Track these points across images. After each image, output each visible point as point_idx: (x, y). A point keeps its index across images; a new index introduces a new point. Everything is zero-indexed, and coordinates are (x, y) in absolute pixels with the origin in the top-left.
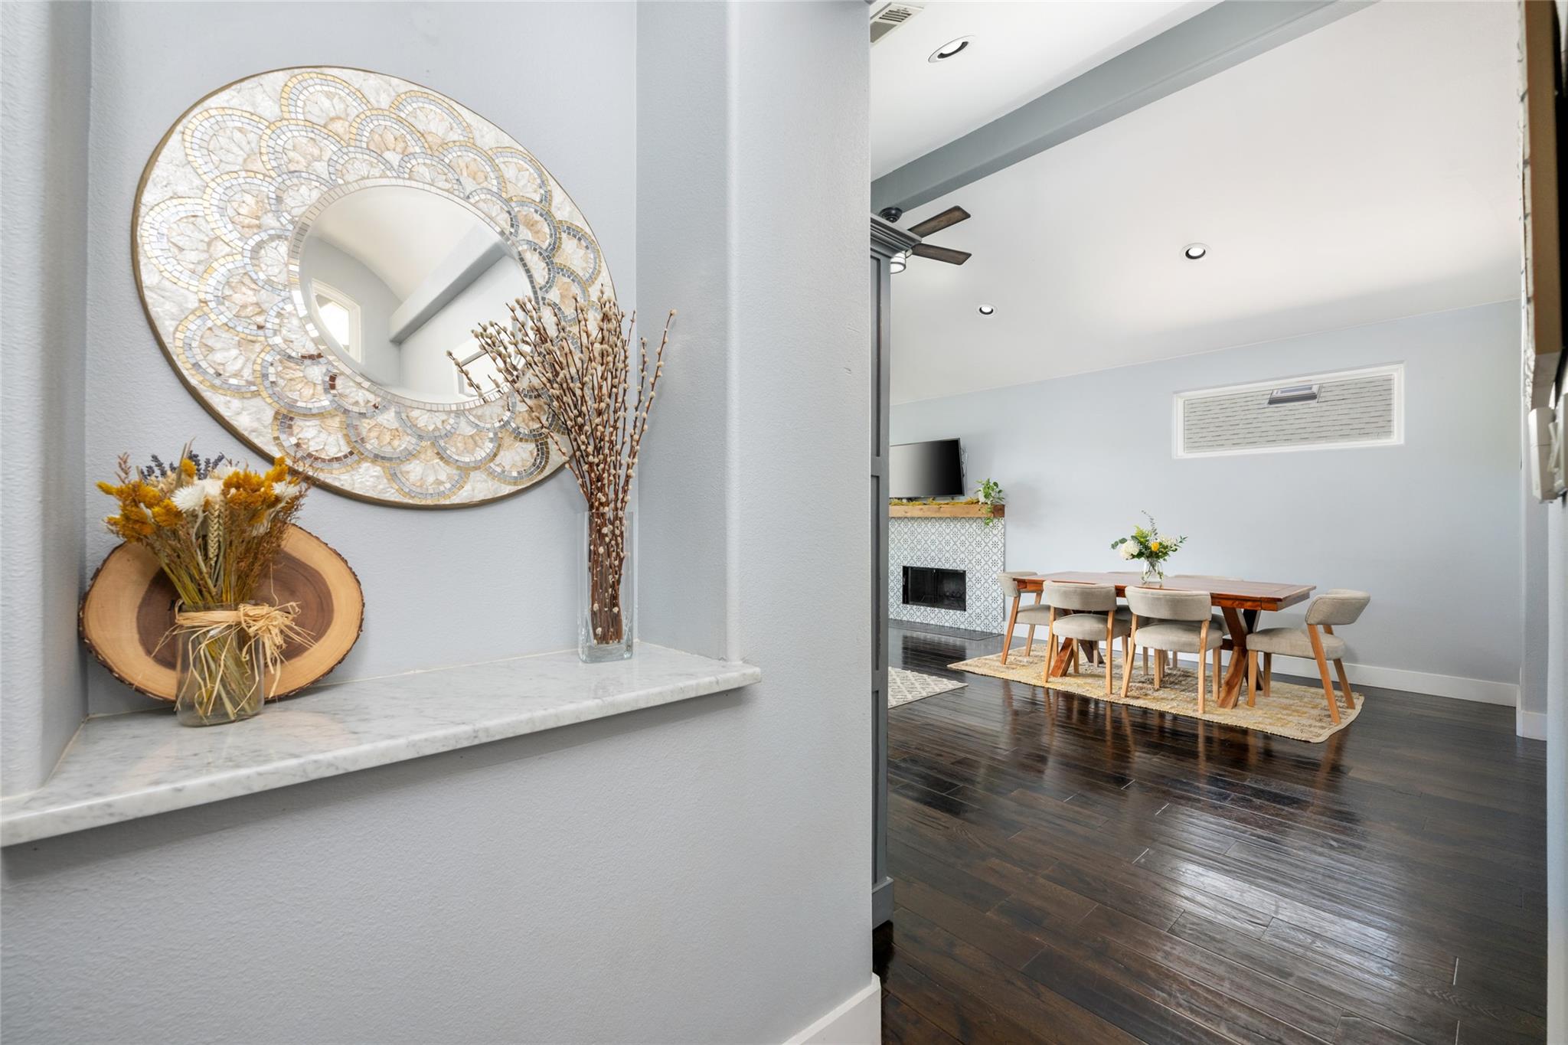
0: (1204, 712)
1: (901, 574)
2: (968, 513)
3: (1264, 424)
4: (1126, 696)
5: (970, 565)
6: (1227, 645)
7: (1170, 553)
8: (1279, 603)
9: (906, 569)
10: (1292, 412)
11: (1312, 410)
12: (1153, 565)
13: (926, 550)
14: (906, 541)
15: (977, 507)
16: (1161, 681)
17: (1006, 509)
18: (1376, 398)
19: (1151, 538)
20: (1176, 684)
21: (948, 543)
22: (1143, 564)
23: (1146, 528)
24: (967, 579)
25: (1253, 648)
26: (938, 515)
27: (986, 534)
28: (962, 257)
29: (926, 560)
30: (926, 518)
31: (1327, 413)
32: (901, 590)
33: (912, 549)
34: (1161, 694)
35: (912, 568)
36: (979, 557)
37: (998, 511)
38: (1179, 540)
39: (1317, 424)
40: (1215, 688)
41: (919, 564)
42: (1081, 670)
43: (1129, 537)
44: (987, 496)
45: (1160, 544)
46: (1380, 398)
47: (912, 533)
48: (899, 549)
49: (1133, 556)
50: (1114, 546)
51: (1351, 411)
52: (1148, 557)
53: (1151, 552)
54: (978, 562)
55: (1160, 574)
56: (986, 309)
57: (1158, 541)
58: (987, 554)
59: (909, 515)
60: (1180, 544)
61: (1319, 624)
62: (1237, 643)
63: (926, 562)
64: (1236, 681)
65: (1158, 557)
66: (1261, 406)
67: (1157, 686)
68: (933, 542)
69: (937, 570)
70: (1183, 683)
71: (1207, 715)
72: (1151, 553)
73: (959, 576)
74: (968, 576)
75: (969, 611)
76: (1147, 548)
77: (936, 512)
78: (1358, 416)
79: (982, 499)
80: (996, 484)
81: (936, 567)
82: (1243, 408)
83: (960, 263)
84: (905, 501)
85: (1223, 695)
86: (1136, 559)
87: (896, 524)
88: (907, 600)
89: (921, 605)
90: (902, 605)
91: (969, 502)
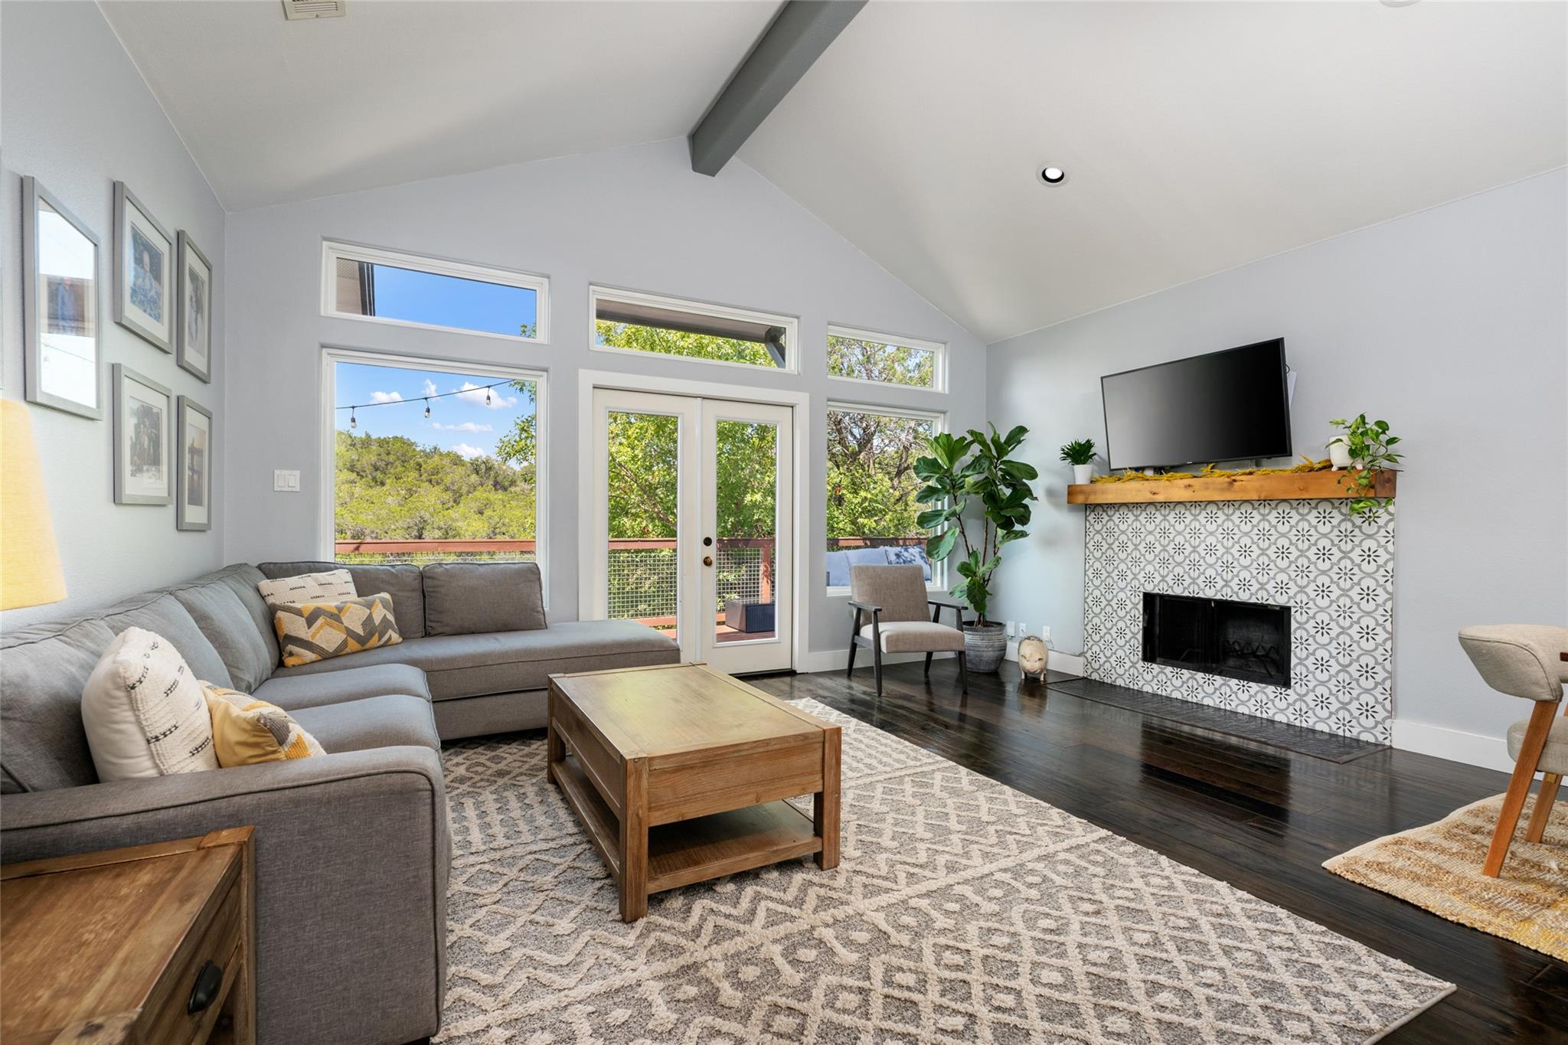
1: (1140, 607)
2: (1300, 490)
5: (1301, 597)
9: (1149, 599)
13: (1194, 565)
14: (1150, 548)
15: (1326, 477)
17: (1400, 480)
21: (1245, 552)
24: (1294, 625)
26: (1224, 497)
30: (1196, 504)
32: (1140, 636)
33: (1164, 562)
35: (1162, 596)
36: (1323, 581)
41: (1178, 591)
44: (1354, 453)
47: (1165, 533)
48: (1136, 562)
54: (1323, 591)
59: (1160, 498)
63: (1194, 587)
68: (1211, 549)
69: (1219, 602)
73: (1277, 619)
74: (1296, 618)
75: (1297, 688)
77: (1223, 490)
79: (1341, 460)
80: (1383, 426)
81: (1219, 597)
84: (1149, 473)
87: (1130, 515)
88: (1149, 656)
89: (1182, 667)
90: (1141, 663)
91: (1300, 469)
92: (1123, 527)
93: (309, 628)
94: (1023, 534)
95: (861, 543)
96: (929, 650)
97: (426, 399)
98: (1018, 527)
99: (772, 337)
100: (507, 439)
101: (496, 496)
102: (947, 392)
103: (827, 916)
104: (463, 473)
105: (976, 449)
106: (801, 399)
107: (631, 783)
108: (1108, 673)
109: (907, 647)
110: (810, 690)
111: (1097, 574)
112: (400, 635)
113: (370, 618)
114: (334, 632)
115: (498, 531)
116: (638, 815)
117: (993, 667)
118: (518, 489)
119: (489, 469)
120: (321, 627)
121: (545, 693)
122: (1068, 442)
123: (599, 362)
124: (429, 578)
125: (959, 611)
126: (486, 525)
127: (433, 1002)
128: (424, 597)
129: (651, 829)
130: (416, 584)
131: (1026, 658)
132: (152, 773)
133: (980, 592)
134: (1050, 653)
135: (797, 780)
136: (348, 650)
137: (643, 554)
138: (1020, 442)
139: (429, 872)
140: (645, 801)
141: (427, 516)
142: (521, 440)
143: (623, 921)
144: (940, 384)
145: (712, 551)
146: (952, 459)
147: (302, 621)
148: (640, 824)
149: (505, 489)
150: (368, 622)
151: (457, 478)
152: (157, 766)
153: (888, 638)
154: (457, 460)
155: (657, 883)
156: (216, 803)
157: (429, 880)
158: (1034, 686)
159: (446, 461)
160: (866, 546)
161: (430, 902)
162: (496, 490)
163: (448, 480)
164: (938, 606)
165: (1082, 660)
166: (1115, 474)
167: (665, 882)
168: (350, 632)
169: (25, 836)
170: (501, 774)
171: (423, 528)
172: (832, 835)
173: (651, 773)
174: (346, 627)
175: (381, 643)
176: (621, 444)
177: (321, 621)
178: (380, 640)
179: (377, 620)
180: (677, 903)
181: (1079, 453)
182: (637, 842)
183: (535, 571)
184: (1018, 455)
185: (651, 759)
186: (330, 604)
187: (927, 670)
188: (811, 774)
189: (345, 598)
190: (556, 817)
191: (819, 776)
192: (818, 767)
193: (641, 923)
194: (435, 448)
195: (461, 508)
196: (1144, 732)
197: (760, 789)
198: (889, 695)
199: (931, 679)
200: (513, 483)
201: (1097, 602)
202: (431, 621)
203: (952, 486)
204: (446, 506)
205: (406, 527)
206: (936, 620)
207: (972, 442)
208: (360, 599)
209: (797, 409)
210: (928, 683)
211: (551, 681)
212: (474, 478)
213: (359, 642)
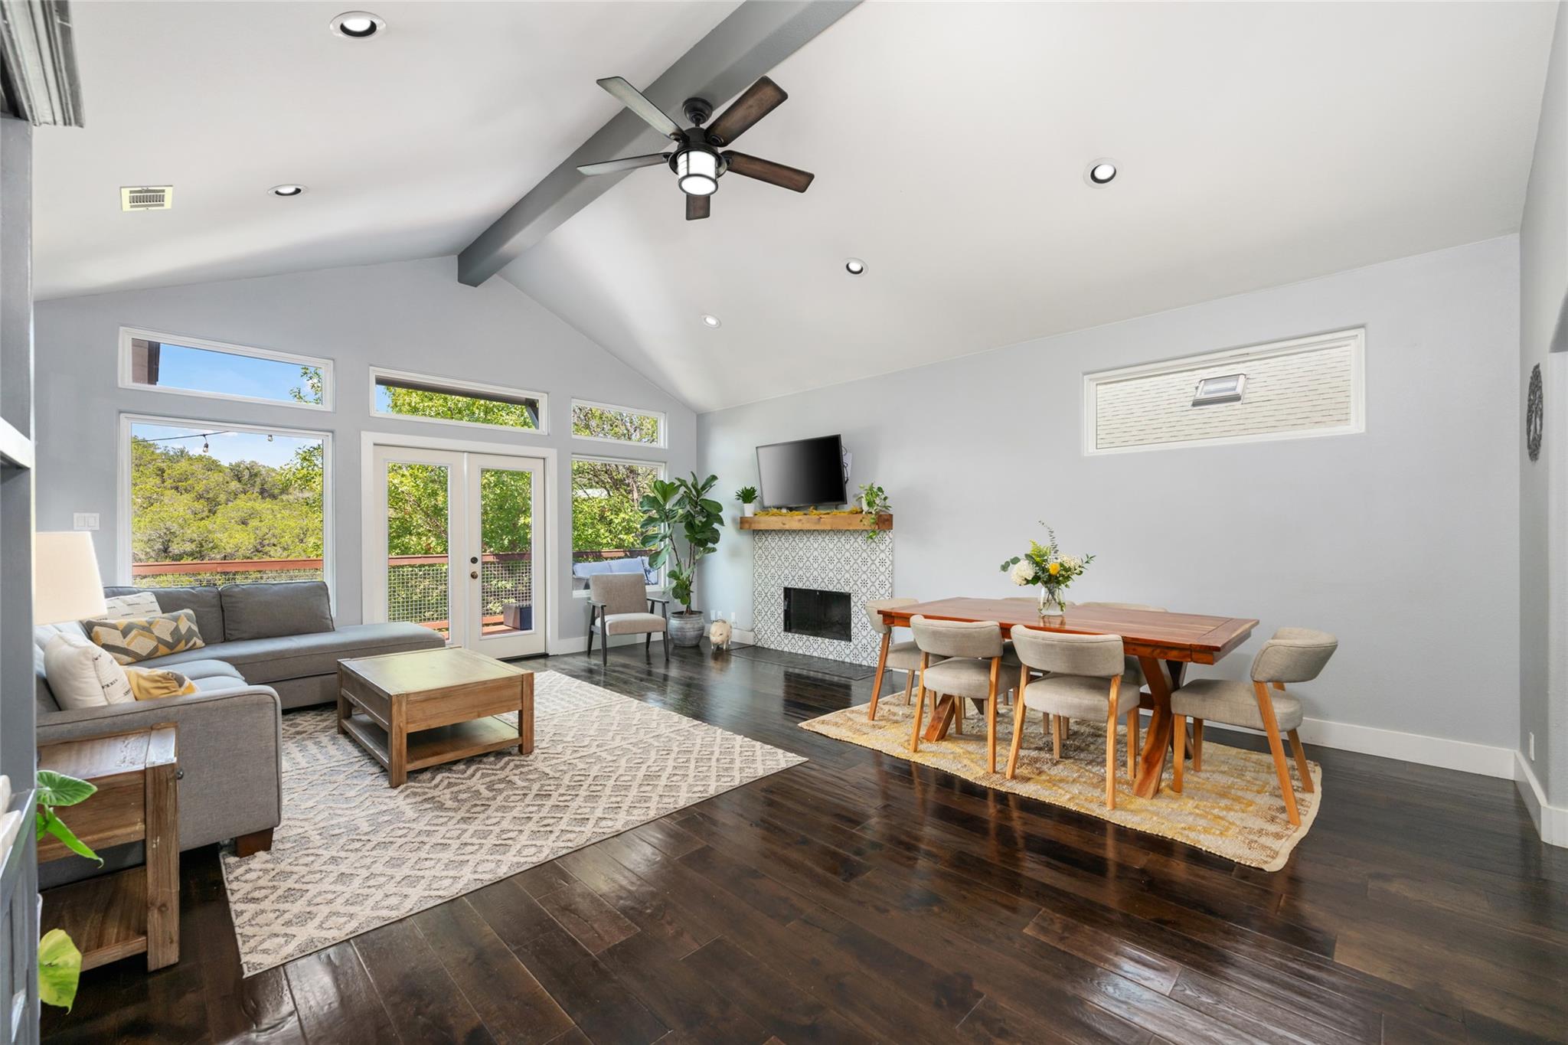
0: (1115, 807)
1: (783, 596)
2: (850, 524)
3: (1187, 427)
4: (1014, 777)
5: (855, 587)
6: (1145, 701)
7: (1074, 577)
8: (1215, 653)
9: (788, 592)
10: (1216, 415)
11: (1236, 412)
12: (1051, 592)
13: (808, 569)
15: (860, 516)
16: (1063, 746)
17: (894, 521)
18: (1303, 399)
19: (1051, 557)
20: (1082, 750)
21: (831, 560)
22: (1040, 592)
23: (1045, 544)
24: (852, 604)
25: (1179, 712)
26: (818, 527)
27: (873, 550)
28: (803, 180)
29: (808, 580)
30: (807, 531)
31: (1252, 415)
32: (782, 616)
33: (794, 567)
34: (1059, 771)
35: (793, 589)
36: (864, 577)
37: (884, 522)
38: (1085, 560)
39: (1242, 427)
40: (1130, 763)
41: (800, 586)
42: (966, 727)
43: (1022, 556)
44: (870, 504)
45: (1062, 565)
46: (1306, 399)
47: (794, 549)
48: (780, 567)
49: (1028, 582)
50: (1005, 568)
51: (1276, 413)
52: (1045, 583)
53: (1050, 575)
54: (864, 583)
55: (1061, 605)
56: (855, 267)
57: (1059, 561)
58: (874, 573)
59: (787, 527)
60: (1086, 565)
61: (1269, 681)
62: (1160, 702)
63: (808, 583)
64: (1157, 756)
65: (1059, 583)
66: (1184, 409)
67: (1056, 755)
68: (816, 559)
69: (820, 591)
70: (1092, 747)
71: (1118, 813)
72: (1050, 578)
73: (845, 600)
74: (854, 599)
75: (854, 642)
76: (1044, 570)
77: (816, 523)
78: (1284, 417)
79: (865, 508)
80: (880, 489)
81: (819, 589)
82: (1166, 411)
83: (802, 189)
84: (784, 511)
85: (1140, 776)
86: (1030, 585)
87: (777, 537)
88: (788, 628)
89: (803, 634)
90: (783, 633)
91: (851, 513)
92: (773, 545)
93: (124, 638)
94: (714, 550)
95: (623, 554)
96: (648, 630)
97: (204, 435)
98: (710, 545)
99: (532, 405)
100: (288, 467)
101: (263, 505)
102: (667, 447)
103: (517, 772)
104: (221, 480)
105: (682, 490)
106: (551, 454)
107: (395, 709)
108: (766, 642)
109: (624, 631)
110: (555, 666)
111: (760, 575)
112: (204, 641)
113: (177, 629)
114: (147, 640)
115: (267, 542)
116: (399, 726)
117: (694, 643)
118: (291, 497)
119: (254, 475)
120: (135, 637)
121: (335, 676)
122: (740, 488)
123: (380, 425)
124: (227, 596)
125: (664, 604)
126: (252, 536)
127: (276, 810)
128: (223, 611)
129: (408, 734)
130: (215, 601)
131: (716, 635)
132: (105, 703)
133: (682, 591)
134: (734, 631)
135: (504, 704)
136: (159, 654)
137: (427, 568)
138: (711, 487)
139: (274, 744)
140: (404, 718)
141: (175, 528)
142: (303, 468)
143: (391, 787)
144: (662, 442)
145: (477, 568)
146: (665, 499)
147: (118, 633)
148: (401, 732)
149: (274, 497)
150: (176, 632)
151: (212, 485)
152: (107, 700)
153: (610, 625)
154: (212, 466)
155: (413, 765)
156: (155, 711)
157: (274, 748)
158: (721, 654)
159: (197, 467)
160: (626, 556)
161: (274, 759)
162: (263, 498)
163: (200, 488)
164: (653, 602)
165: (752, 634)
166: (765, 509)
167: (418, 764)
168: (160, 640)
169: (53, 729)
170: (298, 733)
171: (169, 541)
172: (529, 735)
173: (408, 703)
174: (157, 637)
175: (188, 647)
176: (403, 476)
177: (134, 633)
178: (186, 645)
179: (183, 630)
180: (427, 775)
181: (747, 496)
182: (398, 742)
183: (323, 587)
184: (712, 495)
185: (408, 695)
186: (142, 619)
187: (647, 647)
188: (514, 700)
189: (153, 615)
190: (345, 750)
191: (519, 701)
192: (519, 696)
193: (402, 787)
194: (182, 452)
195: (219, 518)
196: (786, 678)
197: (480, 709)
198: (613, 665)
199: (650, 653)
200: (285, 490)
201: (760, 594)
202: (230, 630)
203: (666, 516)
204: (199, 516)
205: (145, 539)
206: (652, 612)
207: (680, 486)
208: (166, 615)
209: (547, 460)
210: (648, 657)
211: (339, 663)
212: (234, 485)
213: (168, 647)
